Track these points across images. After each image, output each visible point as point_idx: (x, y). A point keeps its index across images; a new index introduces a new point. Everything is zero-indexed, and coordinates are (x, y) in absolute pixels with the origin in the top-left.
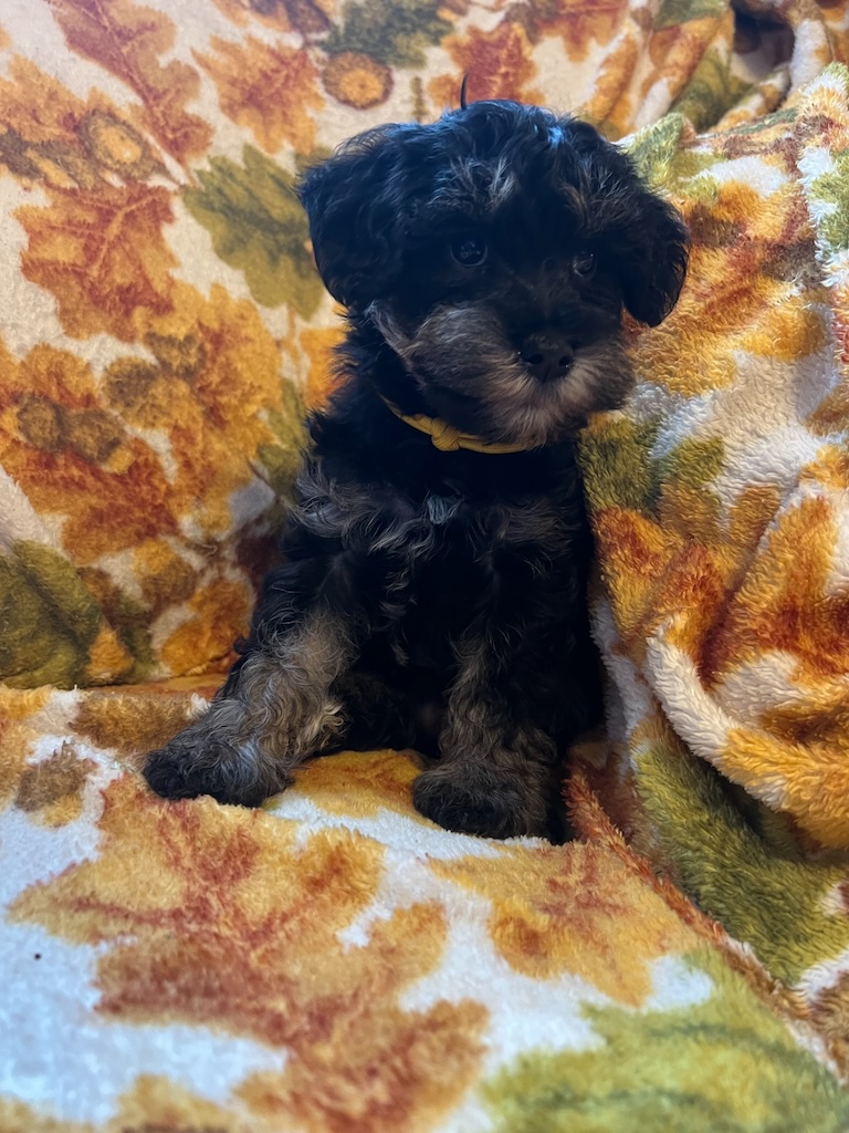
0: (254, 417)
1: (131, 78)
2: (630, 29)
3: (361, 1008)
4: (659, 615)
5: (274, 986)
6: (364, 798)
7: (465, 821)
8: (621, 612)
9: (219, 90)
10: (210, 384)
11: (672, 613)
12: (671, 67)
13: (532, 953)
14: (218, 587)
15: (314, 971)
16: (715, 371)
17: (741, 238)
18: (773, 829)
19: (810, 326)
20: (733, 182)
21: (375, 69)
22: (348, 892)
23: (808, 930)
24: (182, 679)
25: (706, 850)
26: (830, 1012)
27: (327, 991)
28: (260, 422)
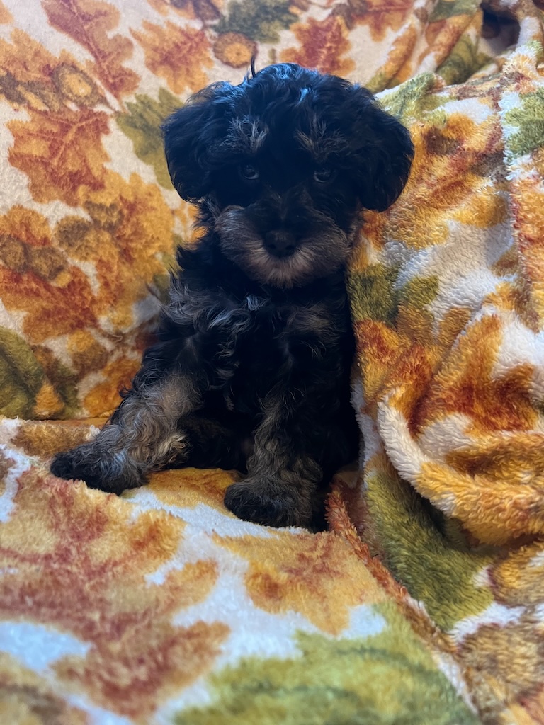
0: (153, 257)
1: (89, 44)
2: (413, 21)
3: (146, 622)
4: (388, 388)
5: (95, 604)
6: (189, 495)
7: (253, 515)
8: (367, 386)
9: (146, 54)
10: (125, 235)
11: (395, 387)
12: (437, 45)
13: (271, 597)
14: (123, 362)
15: (124, 597)
16: (436, 232)
17: (459, 149)
18: (450, 529)
19: (498, 205)
20: (457, 113)
21: (247, 43)
22: (158, 551)
23: (463, 596)
24: (96, 419)
25: (404, 541)
26: (470, 650)
27: (128, 610)
28: (156, 260)
